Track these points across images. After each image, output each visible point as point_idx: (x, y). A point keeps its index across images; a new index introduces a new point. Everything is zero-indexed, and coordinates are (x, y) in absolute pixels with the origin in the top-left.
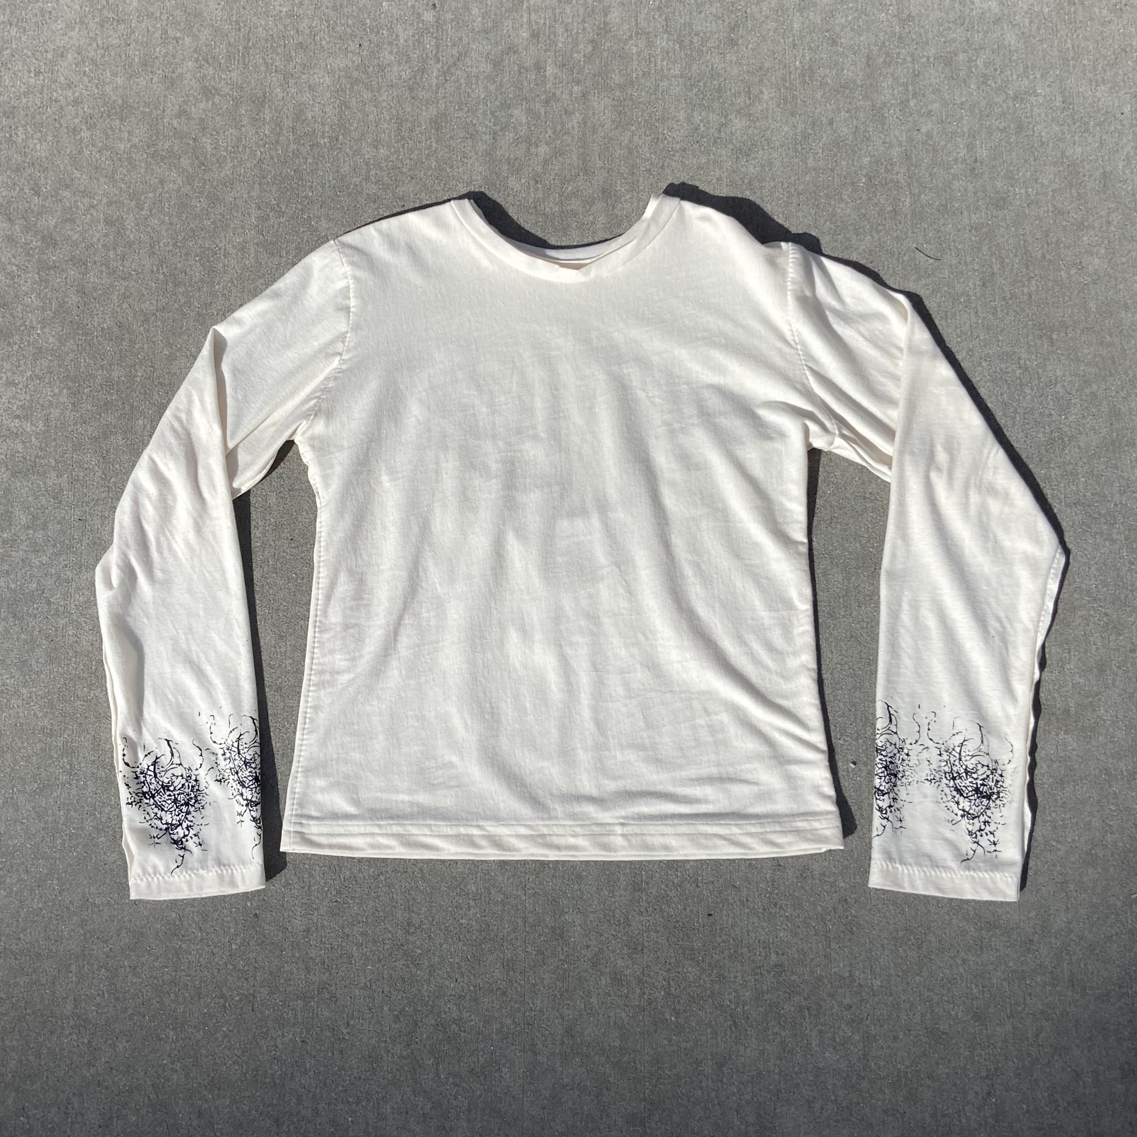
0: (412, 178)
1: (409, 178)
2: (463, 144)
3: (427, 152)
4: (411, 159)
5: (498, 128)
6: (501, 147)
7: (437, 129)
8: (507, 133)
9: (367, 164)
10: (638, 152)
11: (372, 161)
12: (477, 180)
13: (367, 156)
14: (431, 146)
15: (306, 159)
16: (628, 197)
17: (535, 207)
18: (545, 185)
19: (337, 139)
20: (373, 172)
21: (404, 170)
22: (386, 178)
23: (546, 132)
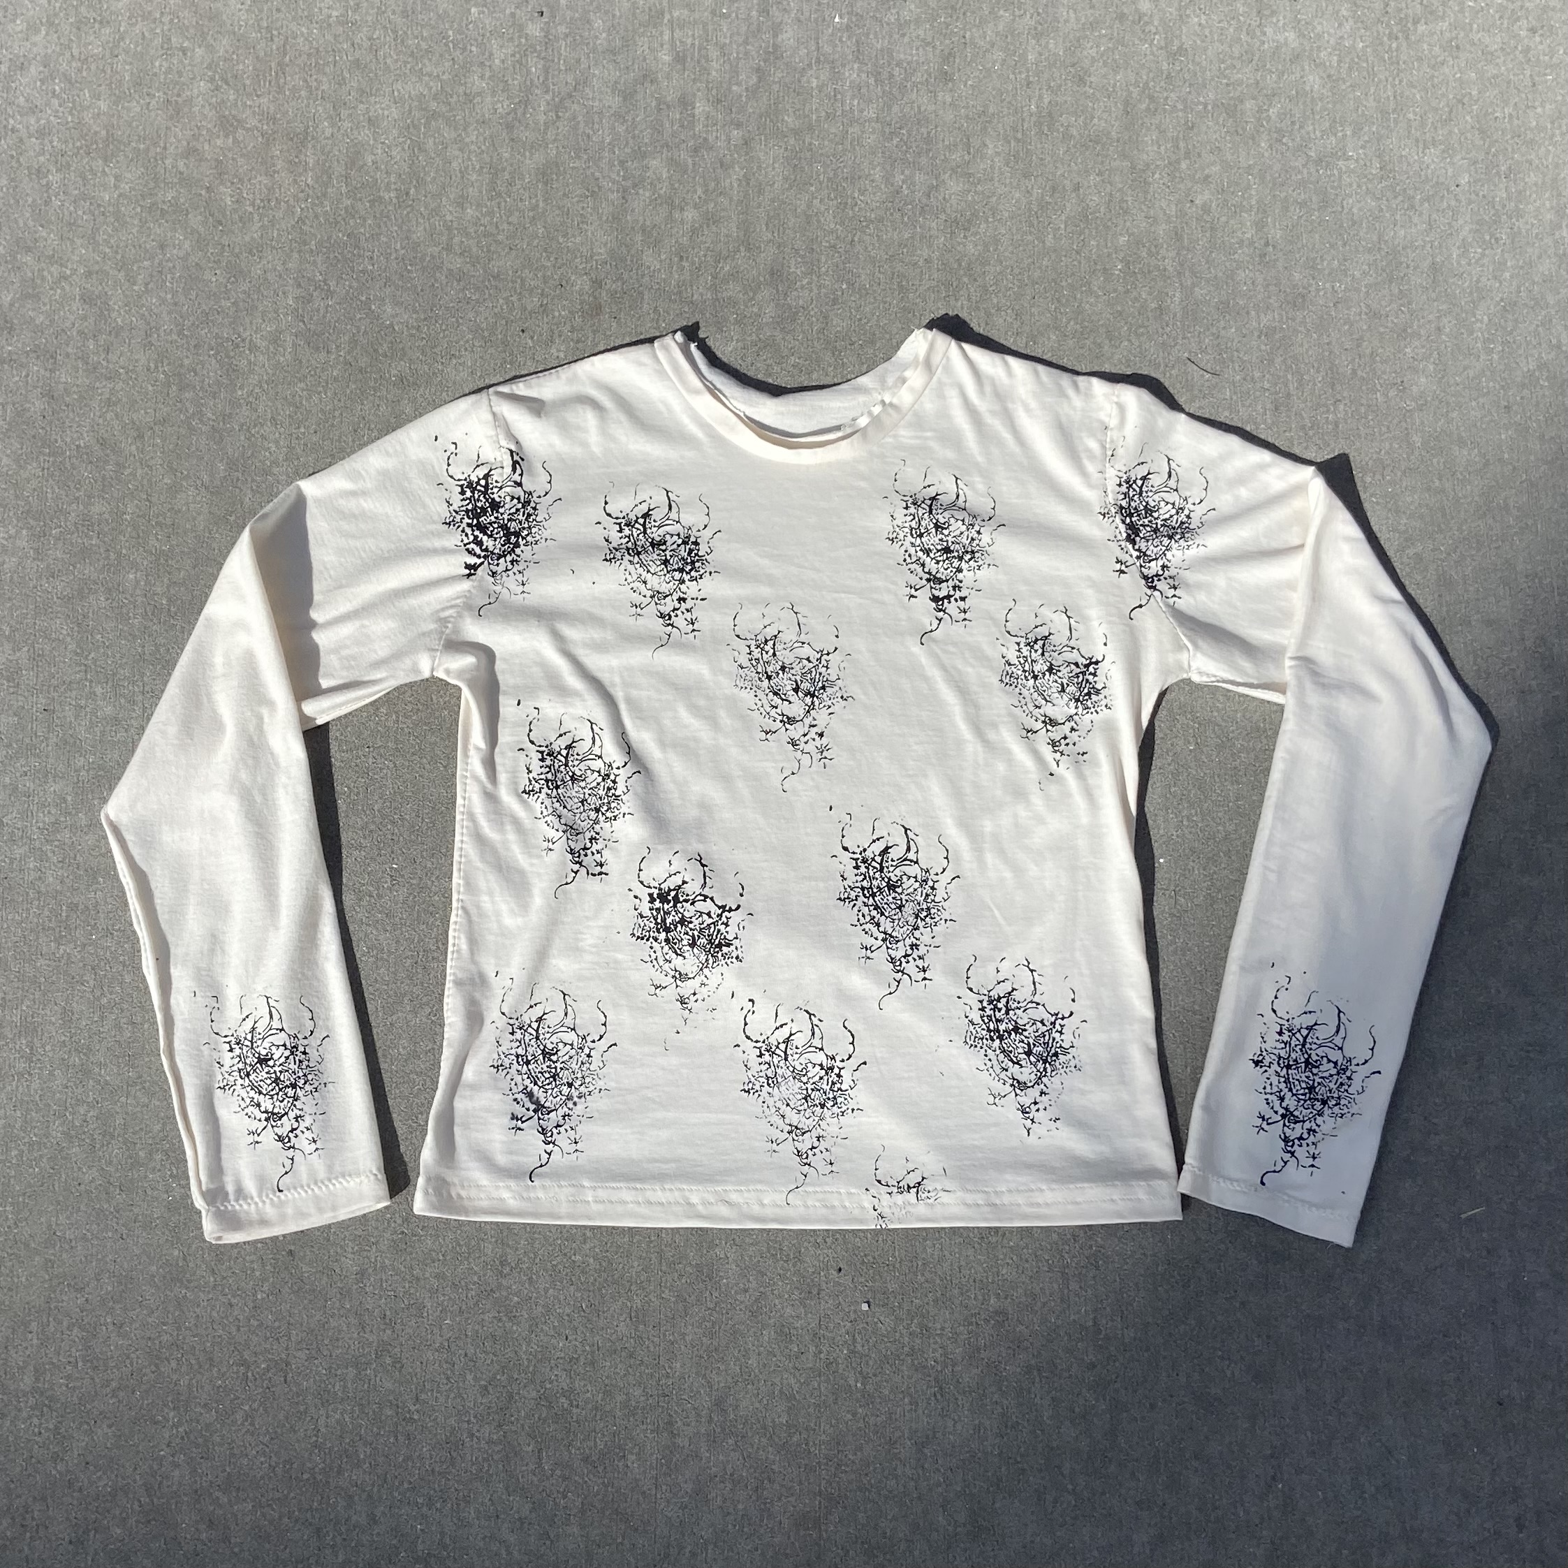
0: (511, 249)
1: (507, 250)
2: (581, 205)
3: (531, 214)
4: (509, 223)
5: (629, 183)
6: (633, 211)
7: (546, 184)
8: (641, 191)
9: (449, 229)
10: (819, 221)
11: (455, 225)
12: (600, 254)
13: (449, 218)
14: (537, 206)
15: (365, 220)
16: (805, 281)
17: (680, 292)
18: (693, 263)
19: (407, 194)
20: (456, 240)
21: (500, 237)
22: (474, 250)
23: (695, 191)
